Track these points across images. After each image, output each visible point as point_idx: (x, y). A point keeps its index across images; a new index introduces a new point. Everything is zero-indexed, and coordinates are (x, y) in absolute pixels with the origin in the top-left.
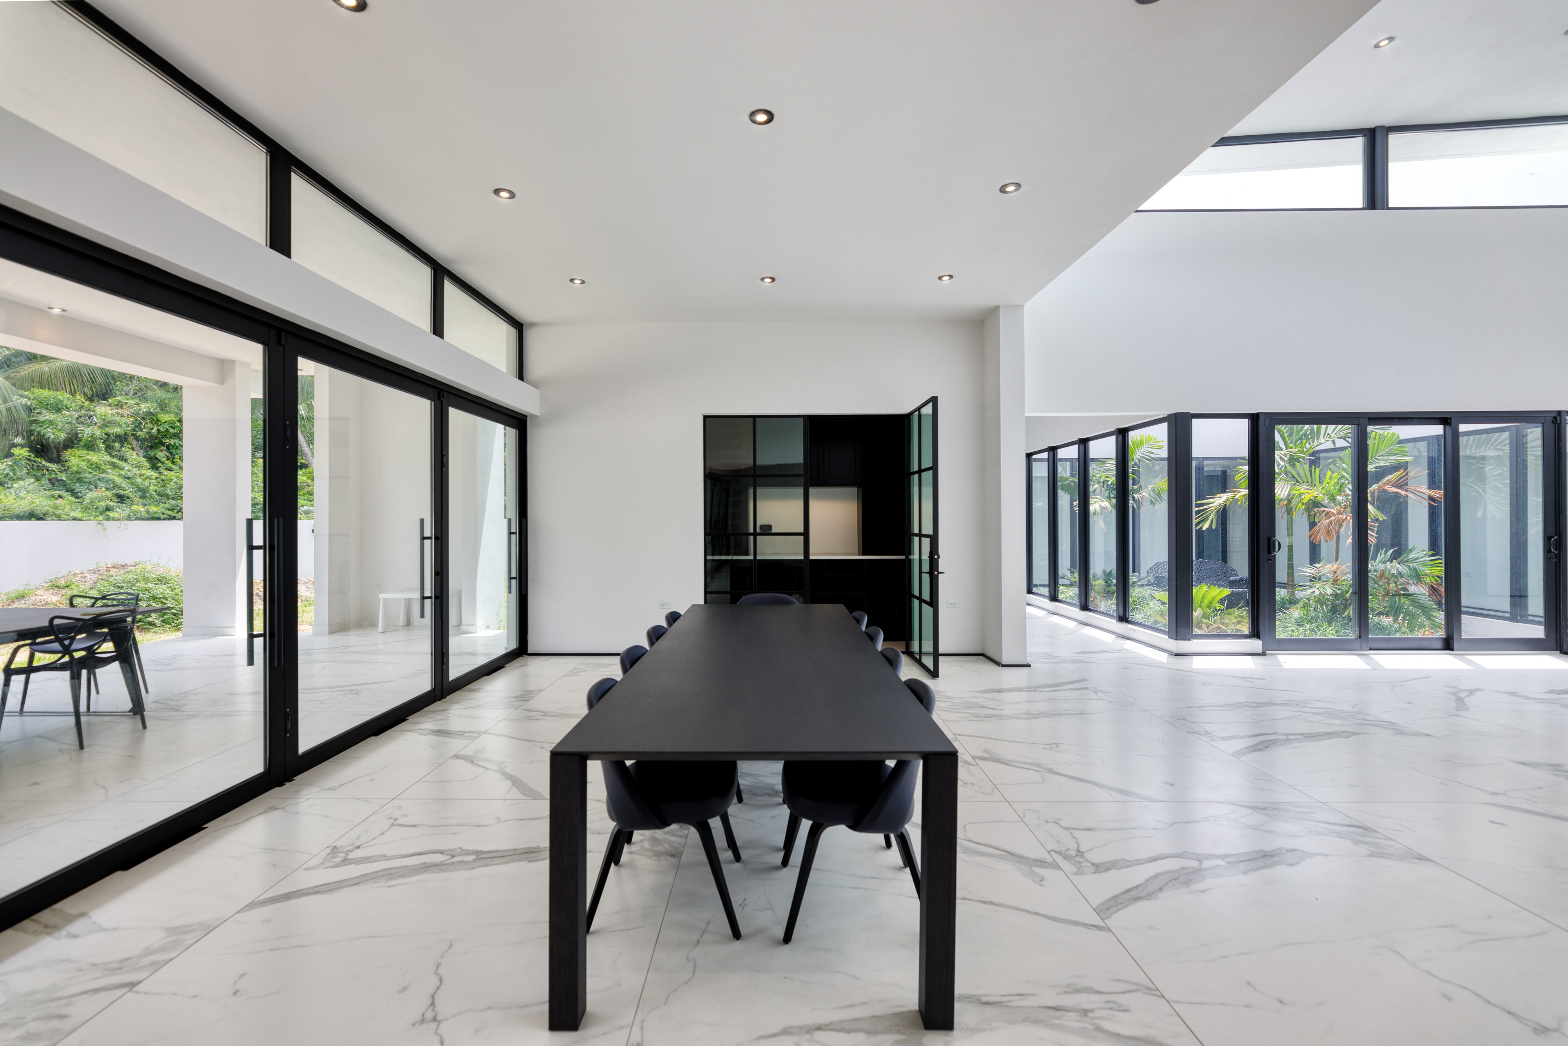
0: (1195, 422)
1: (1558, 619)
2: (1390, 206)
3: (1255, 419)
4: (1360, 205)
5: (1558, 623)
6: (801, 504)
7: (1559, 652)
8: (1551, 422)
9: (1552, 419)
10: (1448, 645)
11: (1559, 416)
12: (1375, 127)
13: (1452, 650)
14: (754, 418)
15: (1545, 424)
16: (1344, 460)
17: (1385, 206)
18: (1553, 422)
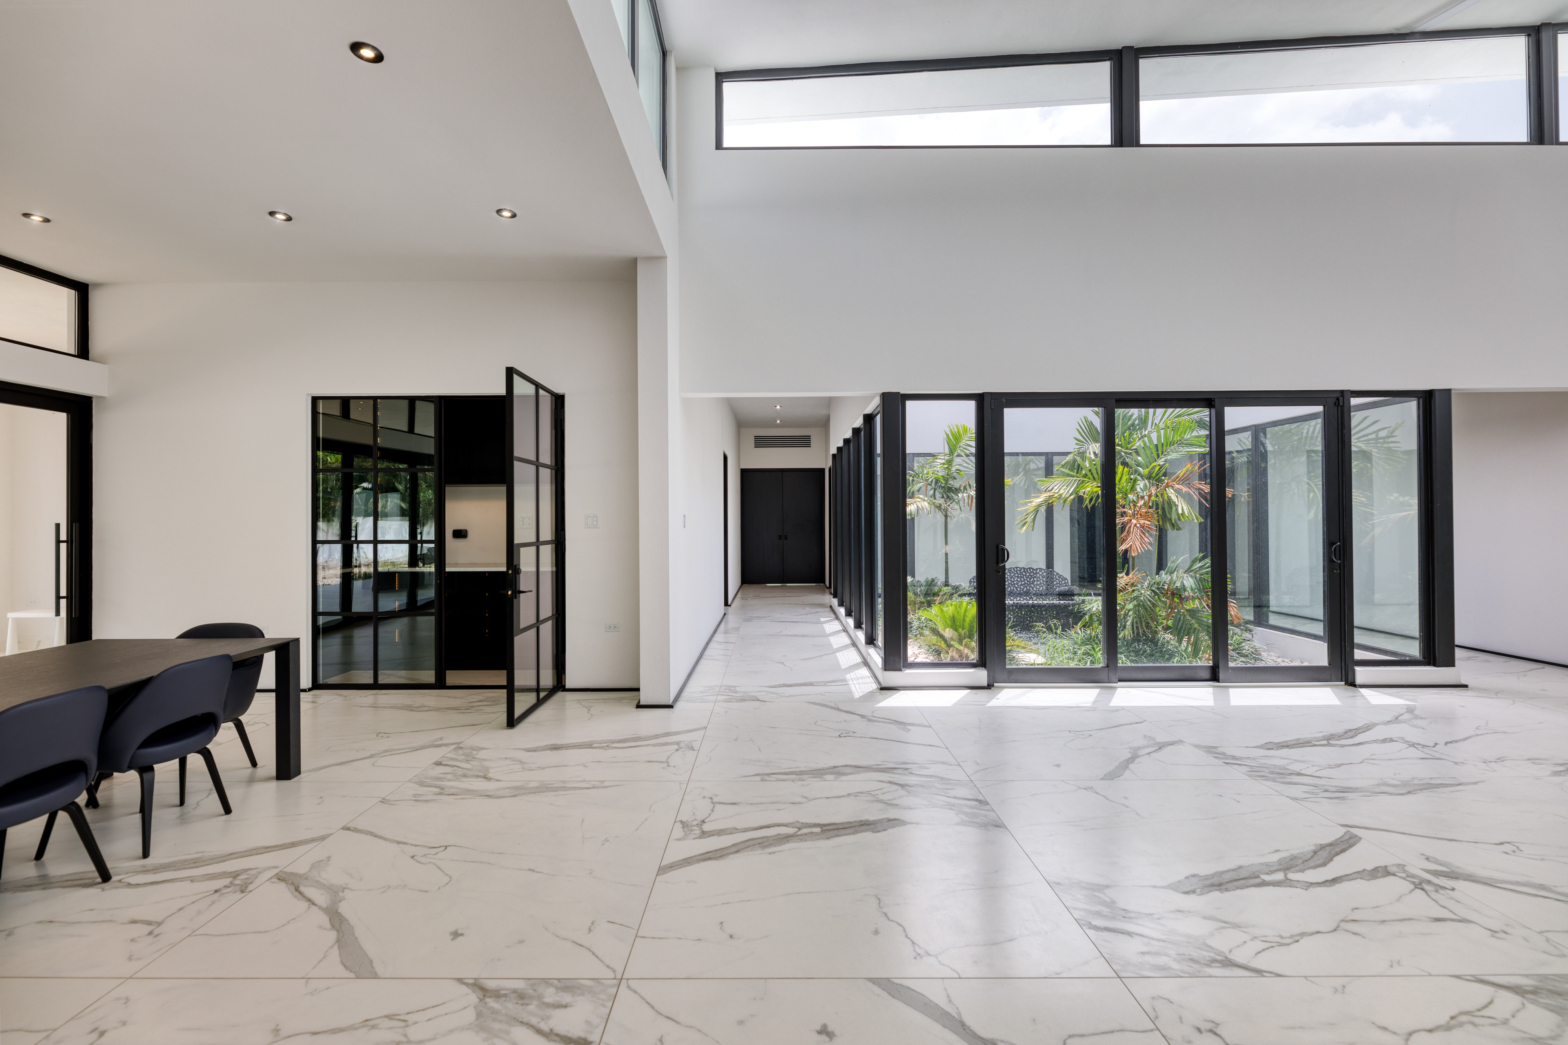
0: (909, 404)
1: (1342, 642)
2: (1142, 143)
3: (980, 399)
4: (1109, 143)
5: (1343, 648)
6: (503, 505)
7: (1343, 683)
8: (1333, 404)
9: (1334, 400)
10: (1214, 675)
11: (1341, 397)
12: (1123, 47)
13: (1218, 680)
14: (375, 399)
15: (1326, 407)
16: (1140, 452)
17: (1137, 144)
18: (1335, 404)
